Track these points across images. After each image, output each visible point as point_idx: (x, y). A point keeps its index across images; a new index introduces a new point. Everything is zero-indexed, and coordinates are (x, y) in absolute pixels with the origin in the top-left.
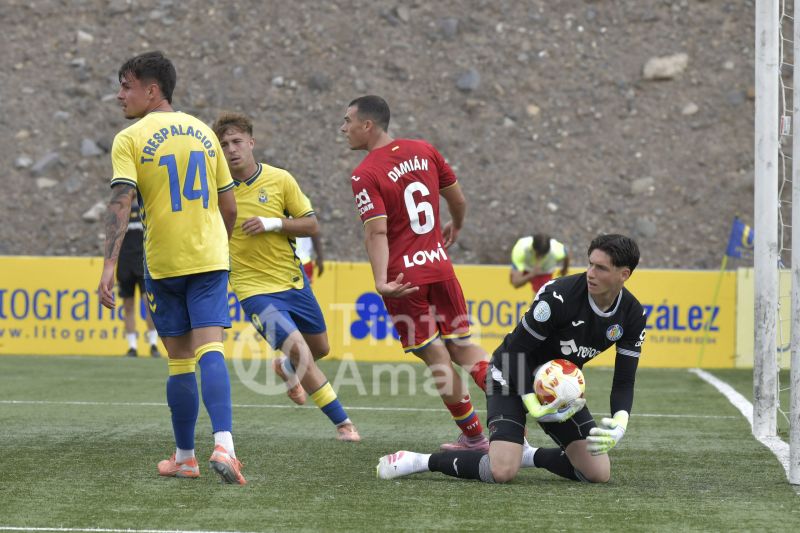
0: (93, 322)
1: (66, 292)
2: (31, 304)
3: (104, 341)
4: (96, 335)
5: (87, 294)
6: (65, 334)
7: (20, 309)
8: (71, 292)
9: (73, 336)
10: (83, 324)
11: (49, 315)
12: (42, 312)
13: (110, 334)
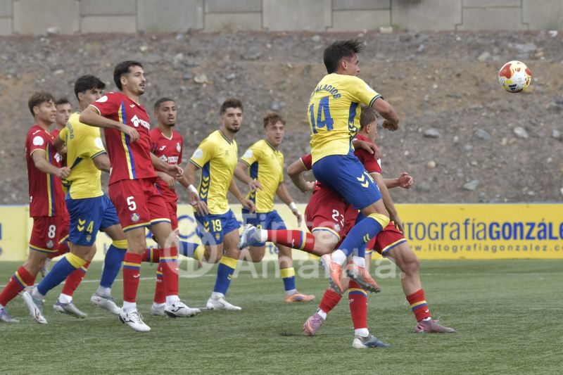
0: (462, 241)
1: (447, 224)
2: (427, 231)
3: (469, 252)
4: (464, 248)
5: (458, 225)
6: (447, 248)
7: (420, 234)
8: (450, 224)
9: (451, 250)
10: (456, 243)
11: (437, 237)
12: (433, 235)
13: (472, 248)
